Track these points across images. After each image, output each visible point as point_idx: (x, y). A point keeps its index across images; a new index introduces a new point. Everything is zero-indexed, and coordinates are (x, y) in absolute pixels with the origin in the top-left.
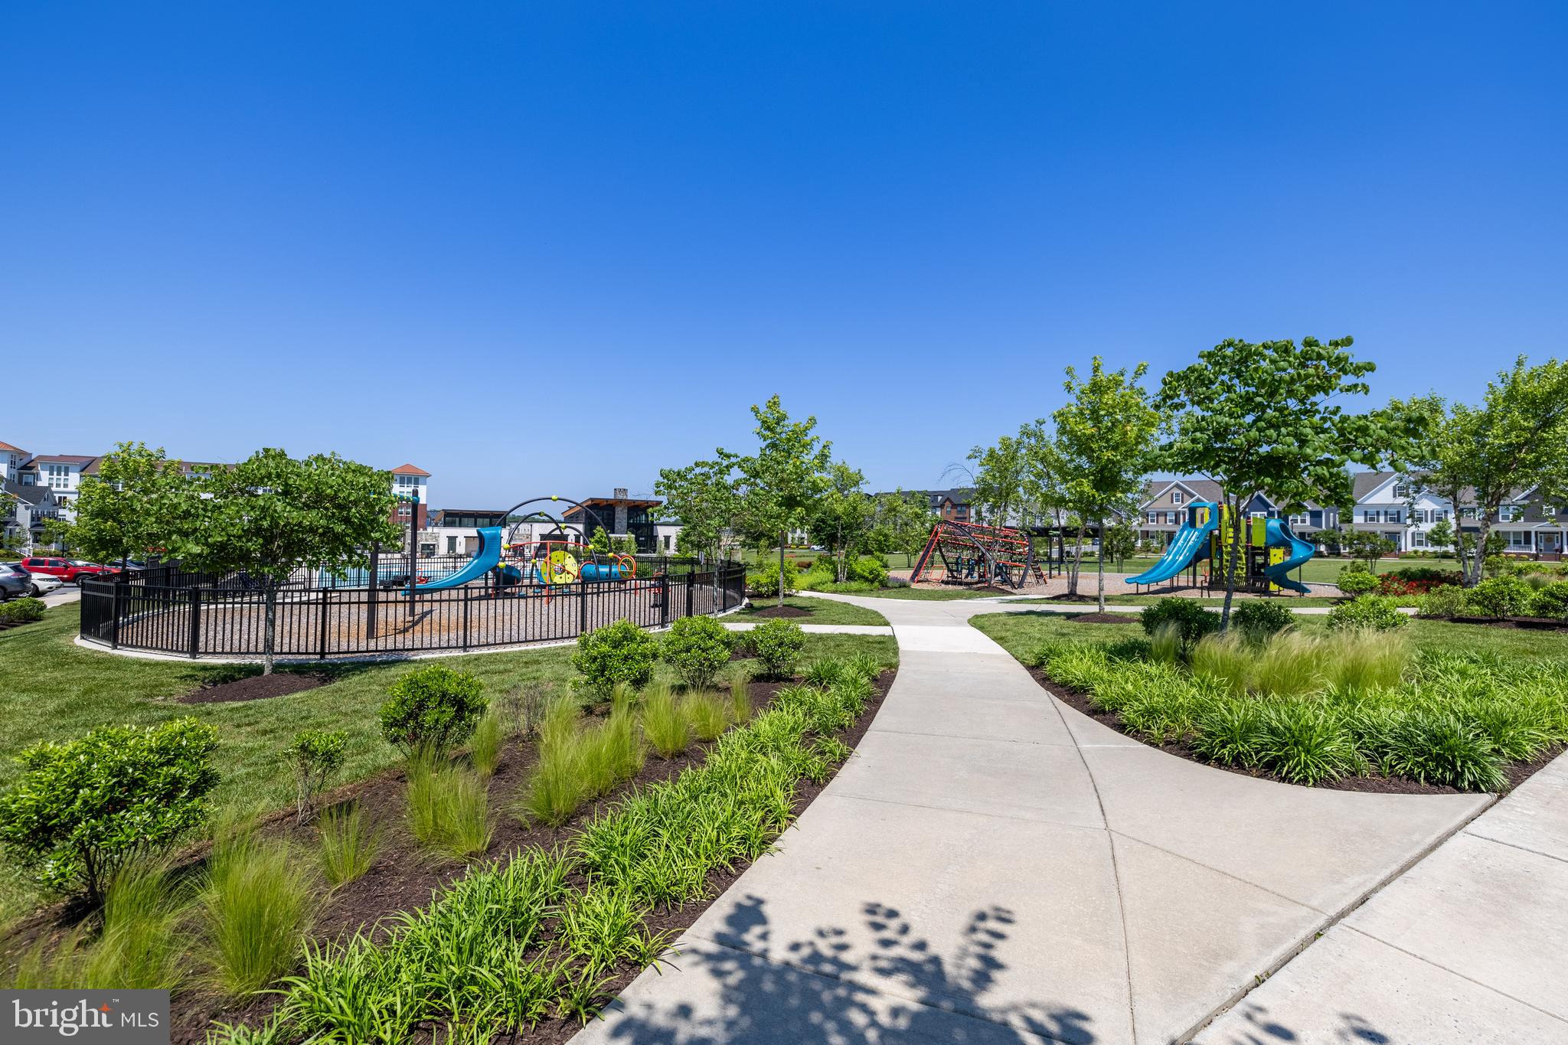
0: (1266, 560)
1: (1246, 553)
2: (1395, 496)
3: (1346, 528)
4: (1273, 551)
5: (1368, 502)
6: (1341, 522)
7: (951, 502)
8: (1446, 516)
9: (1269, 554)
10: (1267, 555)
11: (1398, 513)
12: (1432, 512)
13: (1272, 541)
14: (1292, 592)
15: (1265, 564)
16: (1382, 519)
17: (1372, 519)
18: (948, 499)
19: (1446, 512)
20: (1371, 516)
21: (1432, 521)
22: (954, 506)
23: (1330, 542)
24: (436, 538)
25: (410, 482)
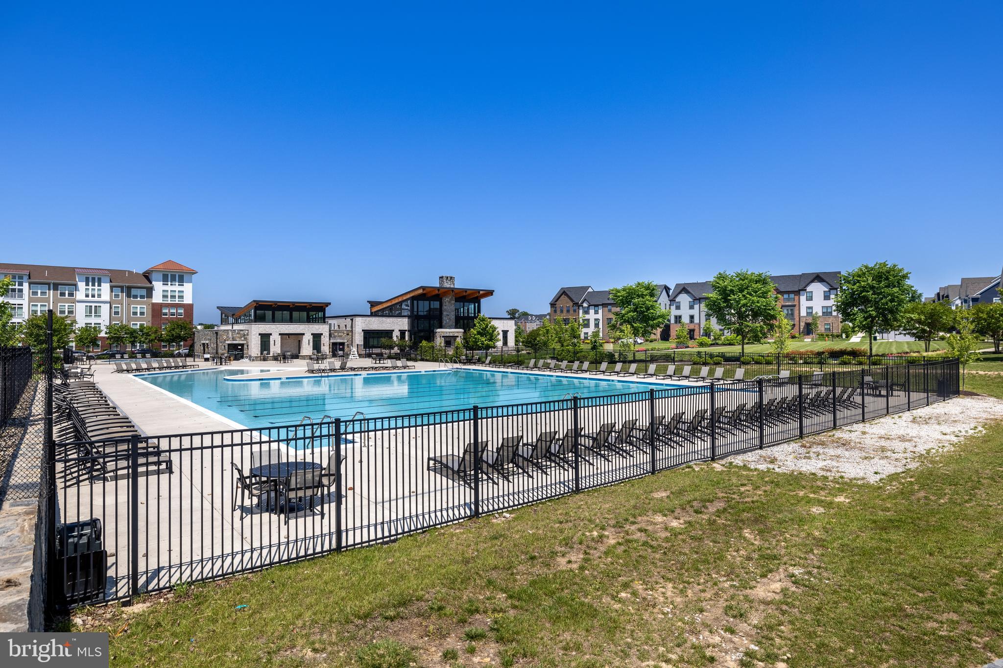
24: (245, 336)
25: (173, 279)
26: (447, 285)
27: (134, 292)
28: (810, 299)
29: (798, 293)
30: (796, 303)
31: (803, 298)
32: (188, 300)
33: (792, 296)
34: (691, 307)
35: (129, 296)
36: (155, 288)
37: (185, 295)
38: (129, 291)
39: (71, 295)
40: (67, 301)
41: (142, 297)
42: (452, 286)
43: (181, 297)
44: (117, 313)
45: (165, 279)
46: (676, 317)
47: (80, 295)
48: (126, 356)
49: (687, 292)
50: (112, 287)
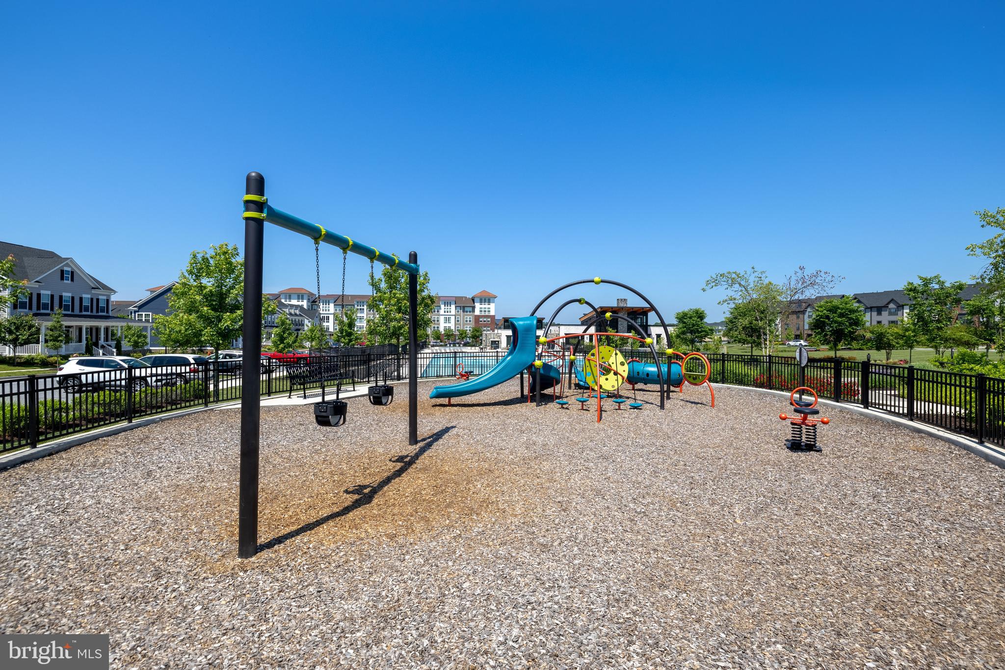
24: (500, 337)
25: (485, 302)
26: (621, 305)
27: (466, 309)
32: (492, 313)
35: (464, 312)
36: (476, 306)
37: (491, 310)
38: (463, 308)
39: (438, 311)
40: (436, 315)
41: (470, 312)
42: (625, 305)
43: (489, 311)
44: (458, 321)
45: (481, 302)
47: (442, 312)
48: (461, 345)
50: (456, 307)
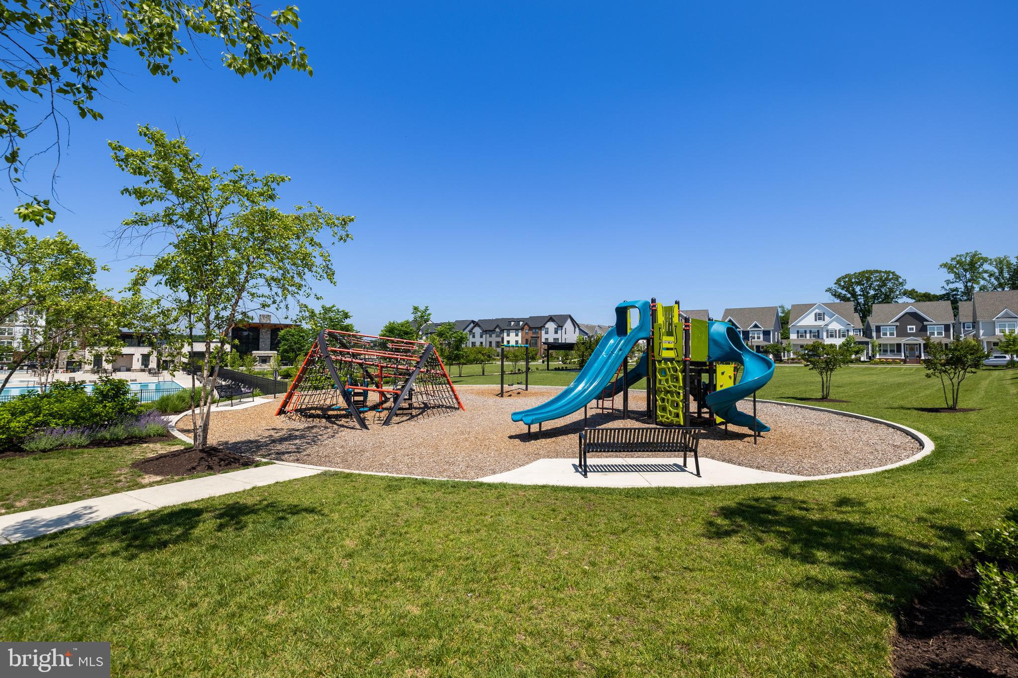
0: (711, 379)
1: (683, 371)
2: (816, 320)
3: (785, 342)
4: (720, 368)
5: (799, 324)
6: (782, 339)
7: (528, 326)
8: (848, 333)
9: (715, 371)
10: (712, 372)
11: (818, 331)
12: (839, 331)
13: (717, 353)
14: (745, 430)
15: (712, 385)
16: (808, 335)
17: (802, 336)
18: (526, 324)
19: (848, 331)
20: (801, 334)
21: (839, 337)
22: (531, 329)
23: (776, 352)
26: (264, 321)
28: (547, 333)
29: (540, 328)
30: (539, 335)
31: (543, 332)
33: (537, 330)
34: (481, 337)
42: (268, 322)
46: (472, 343)
49: (479, 326)
